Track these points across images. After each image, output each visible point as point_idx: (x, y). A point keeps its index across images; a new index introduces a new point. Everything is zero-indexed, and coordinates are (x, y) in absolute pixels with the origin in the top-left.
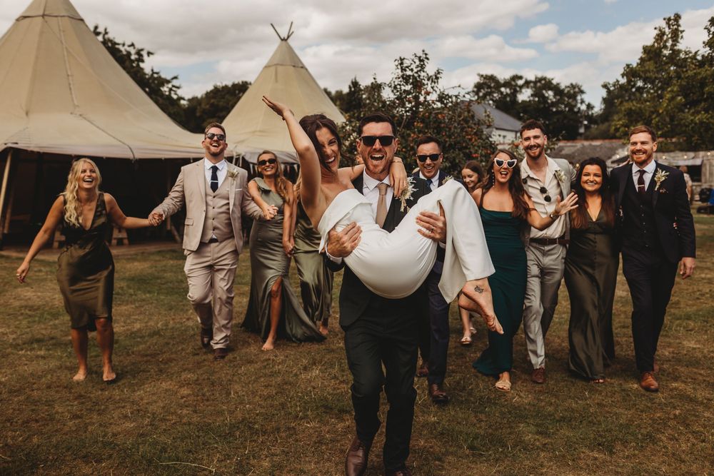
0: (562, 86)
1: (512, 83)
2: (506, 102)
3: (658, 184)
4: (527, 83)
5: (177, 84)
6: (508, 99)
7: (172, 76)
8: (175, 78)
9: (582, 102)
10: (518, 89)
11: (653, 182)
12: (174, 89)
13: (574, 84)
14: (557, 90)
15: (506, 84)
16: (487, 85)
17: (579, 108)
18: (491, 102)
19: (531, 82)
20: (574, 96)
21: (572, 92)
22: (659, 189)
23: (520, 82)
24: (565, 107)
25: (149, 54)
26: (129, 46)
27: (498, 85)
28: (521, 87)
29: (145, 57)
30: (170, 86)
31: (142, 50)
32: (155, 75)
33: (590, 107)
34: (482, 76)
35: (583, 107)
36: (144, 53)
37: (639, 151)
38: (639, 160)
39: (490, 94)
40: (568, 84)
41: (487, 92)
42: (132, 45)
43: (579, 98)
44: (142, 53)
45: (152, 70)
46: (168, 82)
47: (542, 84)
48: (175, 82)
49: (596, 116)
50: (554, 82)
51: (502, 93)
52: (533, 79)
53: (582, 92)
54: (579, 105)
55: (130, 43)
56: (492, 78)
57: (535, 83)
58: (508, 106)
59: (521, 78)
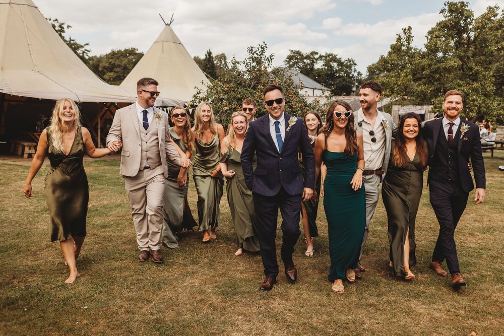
0: (343, 60)
1: (312, 57)
2: (307, 69)
3: (463, 134)
4: (321, 57)
5: (88, 49)
6: (308, 67)
7: (85, 43)
8: (87, 44)
9: (355, 71)
10: (315, 61)
12: (86, 52)
13: (350, 59)
14: (340, 63)
15: (307, 57)
16: (295, 58)
17: (353, 75)
18: (297, 68)
19: (323, 56)
20: (349, 67)
21: (349, 64)
23: (316, 56)
24: (344, 74)
25: (68, 27)
26: (54, 21)
27: (303, 58)
28: (317, 60)
29: (66, 29)
30: (83, 49)
31: (63, 24)
32: (72, 42)
33: (359, 74)
34: (292, 51)
35: (356, 74)
36: (65, 26)
39: (297, 63)
40: (346, 59)
41: (295, 62)
42: (56, 20)
43: (353, 68)
44: (63, 26)
45: (70, 38)
46: (82, 47)
47: (330, 59)
48: (87, 47)
49: (363, 80)
50: (338, 57)
51: (304, 63)
52: (324, 55)
53: (355, 64)
54: (353, 73)
55: (54, 19)
56: (298, 53)
57: (326, 57)
58: (308, 72)
59: (317, 53)
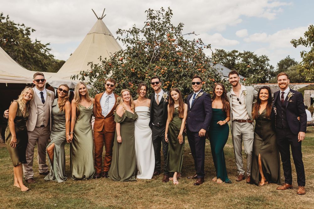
0: (258, 57)
1: (233, 54)
2: (229, 64)
3: (289, 98)
4: (240, 54)
5: (49, 48)
6: (231, 63)
7: (47, 44)
8: (48, 44)
9: (268, 65)
10: (236, 57)
11: (287, 97)
12: (47, 50)
13: (264, 55)
14: (256, 59)
15: (230, 55)
16: (220, 55)
18: (222, 64)
19: (242, 54)
20: (263, 62)
21: (263, 59)
22: (289, 100)
23: (237, 54)
24: (259, 67)
25: (33, 30)
26: (21, 26)
27: (226, 55)
29: (31, 32)
30: (45, 48)
31: (29, 28)
32: (38, 43)
33: (271, 67)
34: (218, 50)
35: (269, 68)
36: (30, 30)
37: (283, 83)
38: (283, 87)
39: (221, 59)
40: (261, 56)
41: (220, 58)
42: (23, 25)
43: (266, 63)
44: (29, 30)
45: (36, 40)
46: (44, 46)
47: (248, 56)
48: (48, 47)
49: (275, 72)
50: (254, 54)
51: (227, 59)
52: (243, 52)
53: (268, 60)
54: (266, 67)
55: (22, 24)
56: (222, 51)
57: (244, 54)
58: (231, 66)
59: (237, 52)
